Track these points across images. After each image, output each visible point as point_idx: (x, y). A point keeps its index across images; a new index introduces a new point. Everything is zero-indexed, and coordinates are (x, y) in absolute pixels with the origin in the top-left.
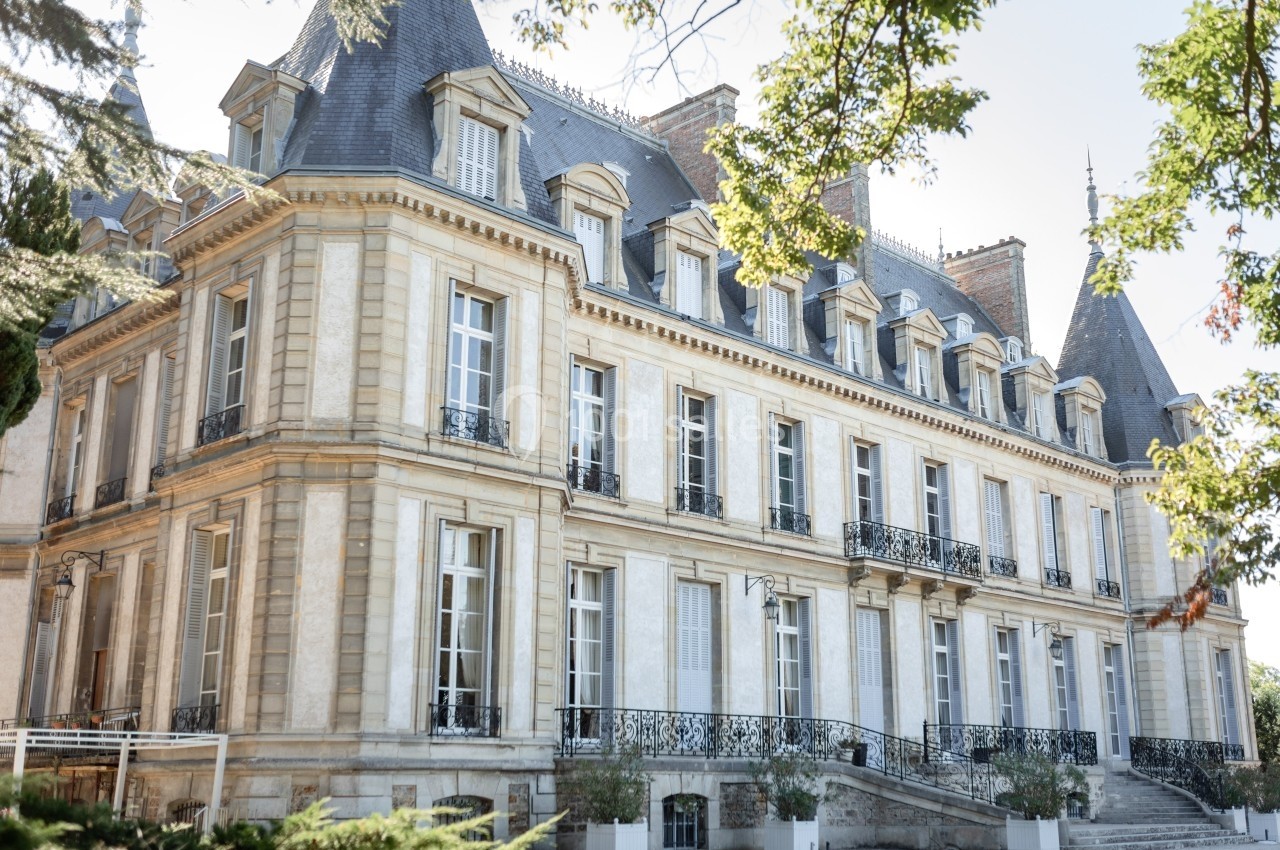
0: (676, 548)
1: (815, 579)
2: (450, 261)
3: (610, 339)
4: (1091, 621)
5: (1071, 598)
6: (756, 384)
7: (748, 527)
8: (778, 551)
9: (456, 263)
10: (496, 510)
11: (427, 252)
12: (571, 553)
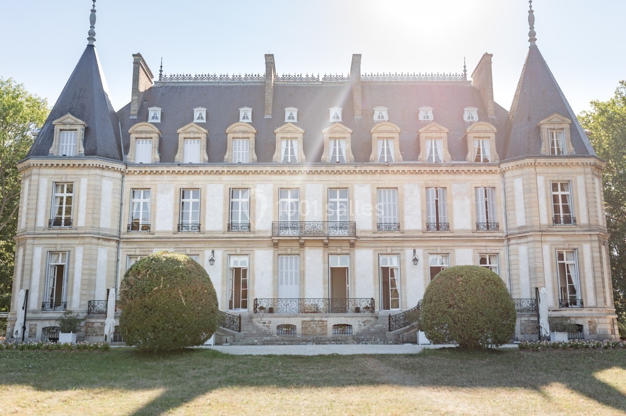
0: (177, 245)
1: (253, 247)
2: (53, 177)
3: (149, 180)
4: (468, 244)
5: (451, 235)
6: (223, 179)
7: (215, 233)
8: (229, 240)
9: (56, 177)
10: (68, 246)
11: (45, 176)
12: (128, 252)
